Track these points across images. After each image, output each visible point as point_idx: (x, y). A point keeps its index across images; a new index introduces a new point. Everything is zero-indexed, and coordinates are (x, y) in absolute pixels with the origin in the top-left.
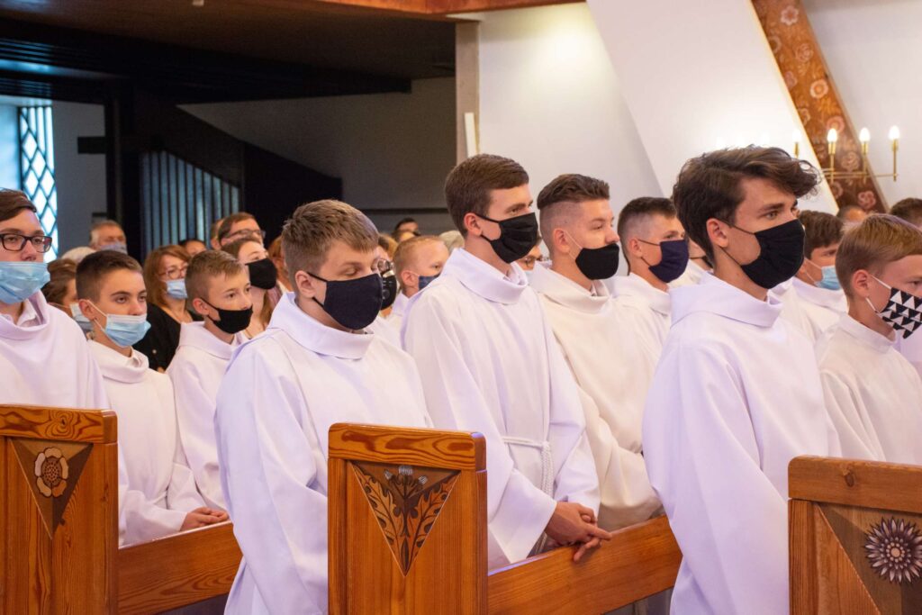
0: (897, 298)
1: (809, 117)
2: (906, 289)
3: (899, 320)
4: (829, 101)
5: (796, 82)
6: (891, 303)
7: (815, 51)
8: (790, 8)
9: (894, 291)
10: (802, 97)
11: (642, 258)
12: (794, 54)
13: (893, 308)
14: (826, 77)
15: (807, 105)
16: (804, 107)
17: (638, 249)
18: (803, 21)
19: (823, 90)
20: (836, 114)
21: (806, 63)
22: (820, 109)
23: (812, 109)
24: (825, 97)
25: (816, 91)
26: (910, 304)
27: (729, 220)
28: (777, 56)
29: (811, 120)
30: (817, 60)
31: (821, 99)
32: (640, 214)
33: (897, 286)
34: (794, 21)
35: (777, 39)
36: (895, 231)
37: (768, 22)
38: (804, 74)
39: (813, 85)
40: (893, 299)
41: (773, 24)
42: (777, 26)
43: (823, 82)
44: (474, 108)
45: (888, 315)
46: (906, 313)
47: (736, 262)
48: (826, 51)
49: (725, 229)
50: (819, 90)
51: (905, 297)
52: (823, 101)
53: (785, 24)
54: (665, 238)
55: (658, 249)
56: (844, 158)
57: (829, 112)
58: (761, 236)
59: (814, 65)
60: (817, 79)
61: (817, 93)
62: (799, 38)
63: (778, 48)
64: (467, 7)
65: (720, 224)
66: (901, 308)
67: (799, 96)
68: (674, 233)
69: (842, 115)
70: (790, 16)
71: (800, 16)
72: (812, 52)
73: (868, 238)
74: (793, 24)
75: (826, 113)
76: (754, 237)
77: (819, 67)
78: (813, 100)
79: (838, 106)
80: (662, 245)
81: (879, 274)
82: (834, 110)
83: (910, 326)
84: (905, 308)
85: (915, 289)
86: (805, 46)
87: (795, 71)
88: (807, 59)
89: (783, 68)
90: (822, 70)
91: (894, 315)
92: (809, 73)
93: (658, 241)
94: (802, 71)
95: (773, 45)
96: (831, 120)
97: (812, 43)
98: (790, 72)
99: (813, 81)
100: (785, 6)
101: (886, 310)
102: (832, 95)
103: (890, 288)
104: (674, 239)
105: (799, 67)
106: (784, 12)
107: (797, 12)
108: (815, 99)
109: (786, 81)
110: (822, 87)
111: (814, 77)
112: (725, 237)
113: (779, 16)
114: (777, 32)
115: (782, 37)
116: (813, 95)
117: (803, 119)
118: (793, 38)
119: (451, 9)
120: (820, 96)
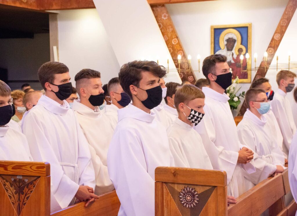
0: (193, 112)
1: (172, 51)
4: (178, 45)
5: (168, 38)
6: (191, 114)
7: (173, 29)
8: (165, 14)
10: (169, 44)
11: (115, 98)
12: (167, 29)
13: (192, 116)
14: (177, 37)
15: (171, 47)
16: (170, 47)
17: (113, 95)
18: (169, 19)
19: (176, 42)
20: (181, 50)
21: (171, 32)
22: (175, 48)
23: (173, 48)
24: (177, 44)
25: (174, 42)
26: (197, 114)
28: (161, 30)
29: (173, 52)
30: (174, 31)
31: (176, 45)
33: (193, 108)
34: (166, 18)
35: (161, 24)
38: (170, 36)
41: (159, 19)
42: (161, 20)
43: (176, 39)
44: (57, 44)
45: (190, 118)
47: (140, 100)
48: (177, 29)
49: (136, 89)
50: (175, 42)
51: (195, 112)
53: (163, 19)
55: (120, 95)
56: (183, 65)
57: (178, 49)
58: (148, 91)
59: (173, 33)
60: (174, 38)
61: (174, 43)
62: (168, 24)
63: (162, 27)
64: (53, 8)
65: (135, 87)
67: (169, 43)
69: (182, 50)
70: (165, 16)
71: (168, 16)
72: (172, 29)
73: (184, 92)
74: (166, 19)
75: (177, 49)
77: (175, 34)
78: (173, 45)
79: (181, 47)
84: (195, 116)
86: (170, 27)
88: (171, 31)
89: (163, 34)
90: (176, 35)
91: (192, 118)
92: (172, 36)
93: (120, 93)
94: (169, 35)
95: (160, 26)
96: (179, 52)
97: (172, 26)
98: (166, 35)
99: (173, 39)
100: (163, 13)
101: (189, 116)
102: (179, 44)
103: (191, 109)
105: (168, 34)
106: (163, 15)
107: (167, 15)
108: (174, 45)
109: (164, 39)
110: (176, 40)
111: (173, 37)
112: (136, 91)
113: (162, 16)
114: (161, 22)
115: (163, 24)
116: (173, 43)
117: (170, 51)
118: (166, 24)
119: (47, 9)
120: (175, 44)
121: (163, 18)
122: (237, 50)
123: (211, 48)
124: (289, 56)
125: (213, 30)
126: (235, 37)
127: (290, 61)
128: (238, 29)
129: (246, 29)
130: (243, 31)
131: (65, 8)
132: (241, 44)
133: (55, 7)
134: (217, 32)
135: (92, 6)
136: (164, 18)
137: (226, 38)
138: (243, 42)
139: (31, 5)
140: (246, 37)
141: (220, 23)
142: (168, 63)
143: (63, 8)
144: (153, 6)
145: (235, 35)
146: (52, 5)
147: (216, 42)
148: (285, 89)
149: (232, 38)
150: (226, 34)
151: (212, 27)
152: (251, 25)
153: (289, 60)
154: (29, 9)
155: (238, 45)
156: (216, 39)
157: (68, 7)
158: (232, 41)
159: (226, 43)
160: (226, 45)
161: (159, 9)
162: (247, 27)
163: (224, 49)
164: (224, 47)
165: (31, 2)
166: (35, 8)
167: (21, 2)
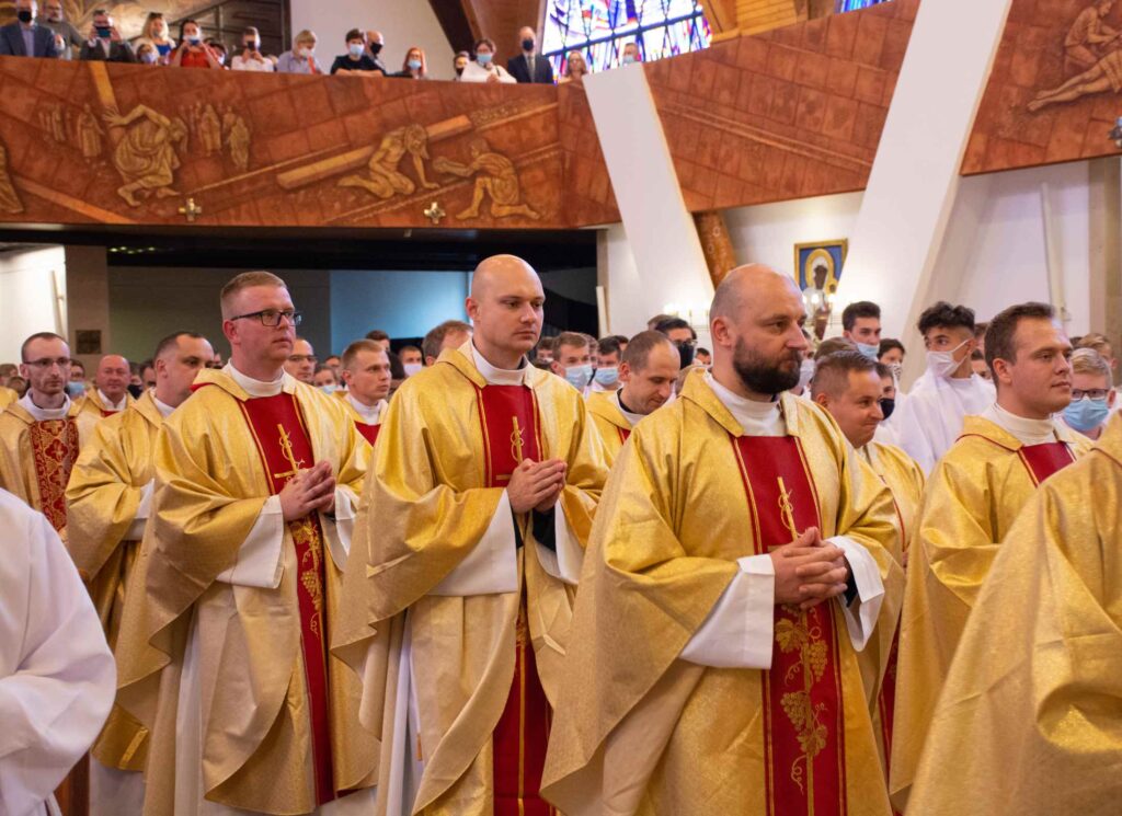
5: (720, 270)
8: (716, 227)
12: (719, 254)
18: (723, 235)
21: (724, 260)
28: (710, 256)
30: (728, 257)
35: (712, 245)
37: (708, 235)
38: (723, 267)
41: (710, 236)
42: (712, 237)
53: (714, 237)
59: (727, 261)
62: (721, 245)
70: (716, 231)
71: (721, 232)
72: (726, 253)
74: (718, 237)
77: (729, 262)
86: (723, 250)
87: (720, 264)
88: (724, 258)
89: (713, 263)
92: (725, 266)
94: (722, 265)
97: (726, 248)
98: (718, 265)
100: (714, 226)
105: (721, 262)
106: (714, 230)
107: (719, 229)
119: (572, 225)
121: (714, 234)
122: (829, 288)
125: (798, 252)
126: (825, 265)
128: (828, 249)
129: (841, 247)
131: (591, 223)
134: (803, 253)
136: (717, 234)
137: (814, 265)
139: (549, 221)
143: (589, 222)
144: (698, 217)
145: (827, 260)
149: (822, 266)
150: (813, 259)
151: (796, 246)
158: (823, 271)
159: (814, 274)
160: (815, 278)
161: (710, 219)
162: (842, 245)
163: (812, 285)
164: (812, 283)
165: (549, 216)
166: (557, 225)
167: (529, 219)
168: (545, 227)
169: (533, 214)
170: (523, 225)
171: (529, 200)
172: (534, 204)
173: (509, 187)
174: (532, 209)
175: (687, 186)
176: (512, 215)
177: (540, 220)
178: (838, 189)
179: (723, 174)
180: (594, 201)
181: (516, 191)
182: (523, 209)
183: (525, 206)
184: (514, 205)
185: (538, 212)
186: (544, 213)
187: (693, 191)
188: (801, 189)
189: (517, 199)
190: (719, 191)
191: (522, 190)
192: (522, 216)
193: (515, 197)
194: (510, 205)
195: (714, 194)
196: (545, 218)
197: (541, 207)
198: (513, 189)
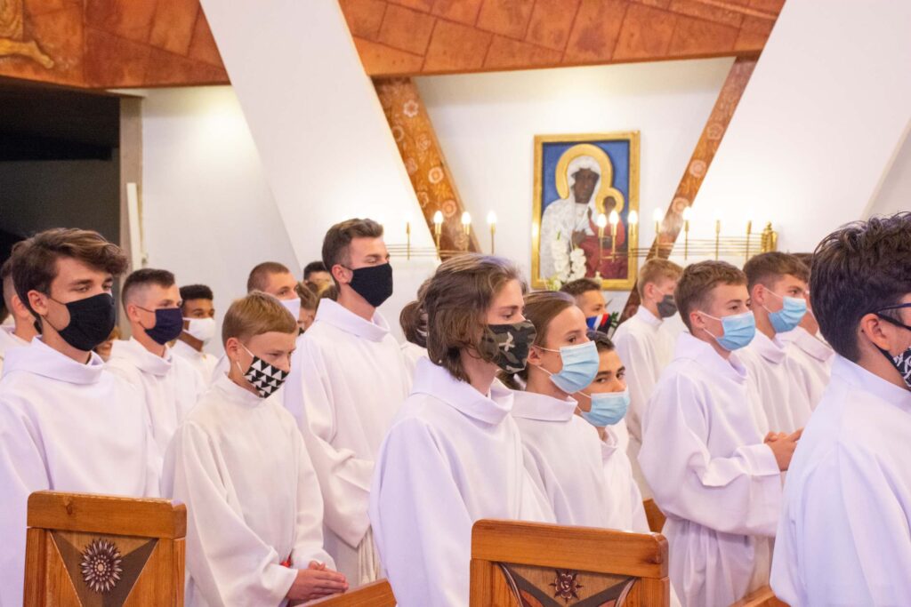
0: (257, 366)
1: (427, 200)
2: (266, 359)
3: (259, 383)
4: (444, 186)
5: (417, 167)
6: (251, 369)
7: (433, 142)
8: (411, 102)
9: (256, 359)
10: (422, 181)
11: (140, 323)
12: (415, 143)
13: (253, 373)
14: (441, 165)
15: (427, 189)
16: (424, 191)
17: (136, 314)
18: (423, 114)
19: (439, 177)
20: (450, 199)
21: (425, 152)
22: (437, 193)
23: (430, 192)
24: (442, 182)
25: (434, 177)
26: (268, 371)
27: (47, 292)
28: (400, 145)
29: (430, 203)
30: (434, 149)
31: (437, 185)
32: (140, 283)
33: (258, 356)
34: (415, 113)
35: (400, 129)
36: (264, 309)
37: (393, 113)
38: (423, 161)
39: (431, 172)
40: (254, 366)
41: (397, 115)
42: (401, 117)
43: (439, 169)
44: (137, 179)
45: (249, 378)
46: (264, 378)
47: (54, 328)
48: (444, 142)
49: (45, 301)
50: (436, 176)
51: (264, 365)
52: (439, 187)
53: (407, 116)
54: (161, 305)
55: (153, 316)
56: (456, 238)
57: (444, 196)
58: (71, 306)
59: (431, 153)
60: (435, 166)
61: (434, 179)
62: (419, 129)
63: (402, 137)
64: (123, 84)
65: (41, 295)
66: (259, 374)
67: (419, 181)
68: (168, 302)
69: (455, 200)
70: (411, 109)
71: (419, 109)
72: (430, 142)
73: (242, 312)
74: (414, 117)
75: (442, 196)
76: (65, 307)
77: (436, 156)
78: (430, 185)
79: (451, 191)
80: (158, 312)
81: (246, 344)
82: (448, 194)
83: (268, 389)
84: (263, 374)
85: (275, 359)
86: (424, 137)
87: (417, 159)
88: (426, 148)
89: (405, 156)
90: (438, 159)
91: (255, 379)
92: (427, 161)
93: (154, 308)
94: (422, 159)
95: (396, 134)
96: (446, 203)
97: (429, 133)
98: (412, 159)
99: (430, 168)
100: (407, 101)
101: (247, 374)
102: (446, 181)
103: (253, 356)
104: (169, 307)
105: (419, 155)
106: (406, 106)
107: (416, 106)
108: (432, 184)
109: (407, 168)
110: (438, 173)
111: (432, 164)
112: (45, 307)
113: (402, 108)
114: (401, 122)
115: (405, 127)
116: (431, 179)
117: (421, 201)
118: (414, 130)
119: (109, 85)
120: (437, 181)
121: (406, 112)
122: (602, 202)
123: (535, 194)
124: (718, 222)
125: (540, 148)
126: (596, 168)
127: (720, 235)
128: (603, 145)
129: (626, 145)
130: (618, 150)
131: (154, 83)
132: (613, 185)
133: (128, 81)
134: (551, 151)
135: (223, 79)
136: (409, 113)
137: (574, 168)
138: (618, 181)
139: (66, 75)
140: (625, 167)
141: (557, 128)
142: (408, 231)
143: (148, 82)
144: (379, 82)
145: (596, 161)
146: (122, 77)
147: (547, 178)
148: (655, 308)
149: (588, 170)
150: (572, 159)
151: (536, 139)
152: (637, 135)
153: (718, 232)
154: (62, 86)
155: (602, 188)
156: (548, 171)
157: (163, 82)
158: (589, 177)
159: (572, 181)
160: (574, 187)
161: (397, 90)
162: (627, 142)
163: (568, 197)
164: (569, 193)
165: (67, 66)
166: (77, 82)
167: (39, 67)
168: (61, 82)
169: (45, 59)
170: (29, 74)
171: (39, 36)
172: (44, 43)
173: (9, 9)
174: (42, 49)
175: (364, 35)
176: (14, 56)
177: (55, 69)
178: (694, 51)
179: (447, 20)
180: (160, 49)
181: (19, 17)
182: (28, 49)
183: (33, 45)
184: (16, 40)
185: (52, 58)
186: (60, 59)
187: (380, 43)
188: (614, 50)
189: (21, 30)
190: (436, 47)
191: (28, 17)
192: (28, 60)
193: (17, 28)
194: (9, 38)
195: (427, 50)
196: (62, 69)
197: (56, 51)
198: (15, 12)
